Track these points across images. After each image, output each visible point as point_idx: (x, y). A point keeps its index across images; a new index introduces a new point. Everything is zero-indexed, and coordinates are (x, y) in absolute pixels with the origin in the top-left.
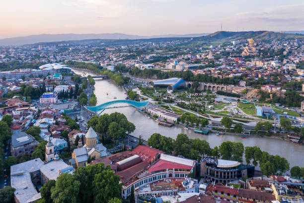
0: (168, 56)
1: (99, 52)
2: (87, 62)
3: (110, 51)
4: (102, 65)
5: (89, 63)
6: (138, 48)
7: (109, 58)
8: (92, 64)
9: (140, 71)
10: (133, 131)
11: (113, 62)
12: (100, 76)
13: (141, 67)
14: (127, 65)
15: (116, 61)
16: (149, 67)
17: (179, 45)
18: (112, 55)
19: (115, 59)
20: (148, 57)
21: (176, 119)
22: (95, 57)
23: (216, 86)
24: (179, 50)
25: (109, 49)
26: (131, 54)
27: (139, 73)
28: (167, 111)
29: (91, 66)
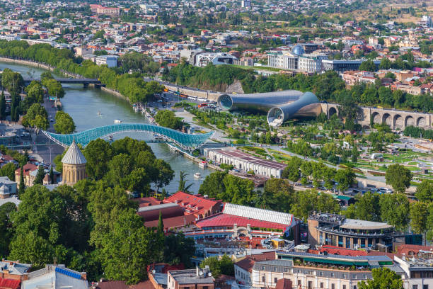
0: (283, 38)
1: (69, 17)
2: (32, 42)
3: (103, 17)
4: (79, 52)
5: (41, 46)
6: (193, 13)
7: (101, 35)
8: (50, 47)
9: (195, 71)
10: (167, 183)
11: (113, 46)
12: (77, 77)
13: (198, 59)
14: (158, 56)
15: (123, 46)
16: (220, 60)
17: (324, 10)
18: (111, 27)
19: (118, 39)
20: (220, 38)
21: (278, 173)
22: (57, 30)
23: (404, 114)
24: (320, 25)
25: (98, 11)
26: (171, 26)
27: (191, 74)
28: (258, 157)
29: (47, 52)
